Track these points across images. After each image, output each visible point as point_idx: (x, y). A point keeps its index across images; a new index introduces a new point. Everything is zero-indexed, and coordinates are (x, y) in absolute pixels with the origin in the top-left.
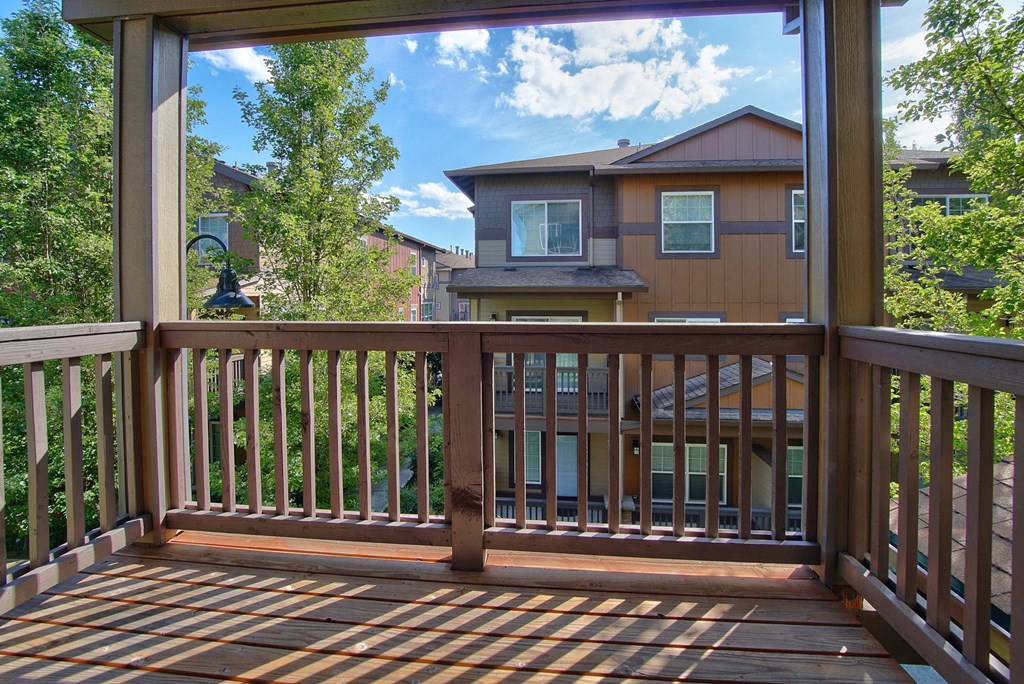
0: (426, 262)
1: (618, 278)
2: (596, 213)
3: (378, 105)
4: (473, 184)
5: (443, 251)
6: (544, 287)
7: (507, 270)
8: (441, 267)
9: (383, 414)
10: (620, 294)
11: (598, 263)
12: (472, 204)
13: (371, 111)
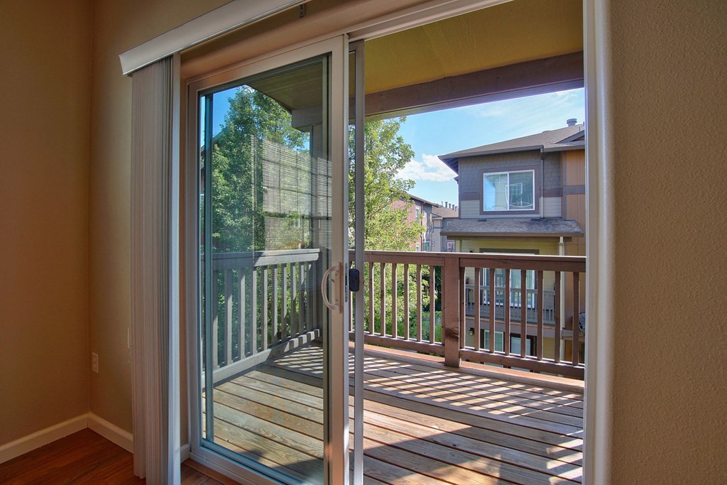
0: (425, 214)
1: (561, 226)
2: (546, 179)
3: (402, 124)
4: (457, 162)
5: (437, 206)
6: (505, 233)
7: (480, 220)
8: (435, 217)
9: (402, 308)
10: (562, 238)
11: (548, 215)
12: (457, 175)
13: (398, 128)
